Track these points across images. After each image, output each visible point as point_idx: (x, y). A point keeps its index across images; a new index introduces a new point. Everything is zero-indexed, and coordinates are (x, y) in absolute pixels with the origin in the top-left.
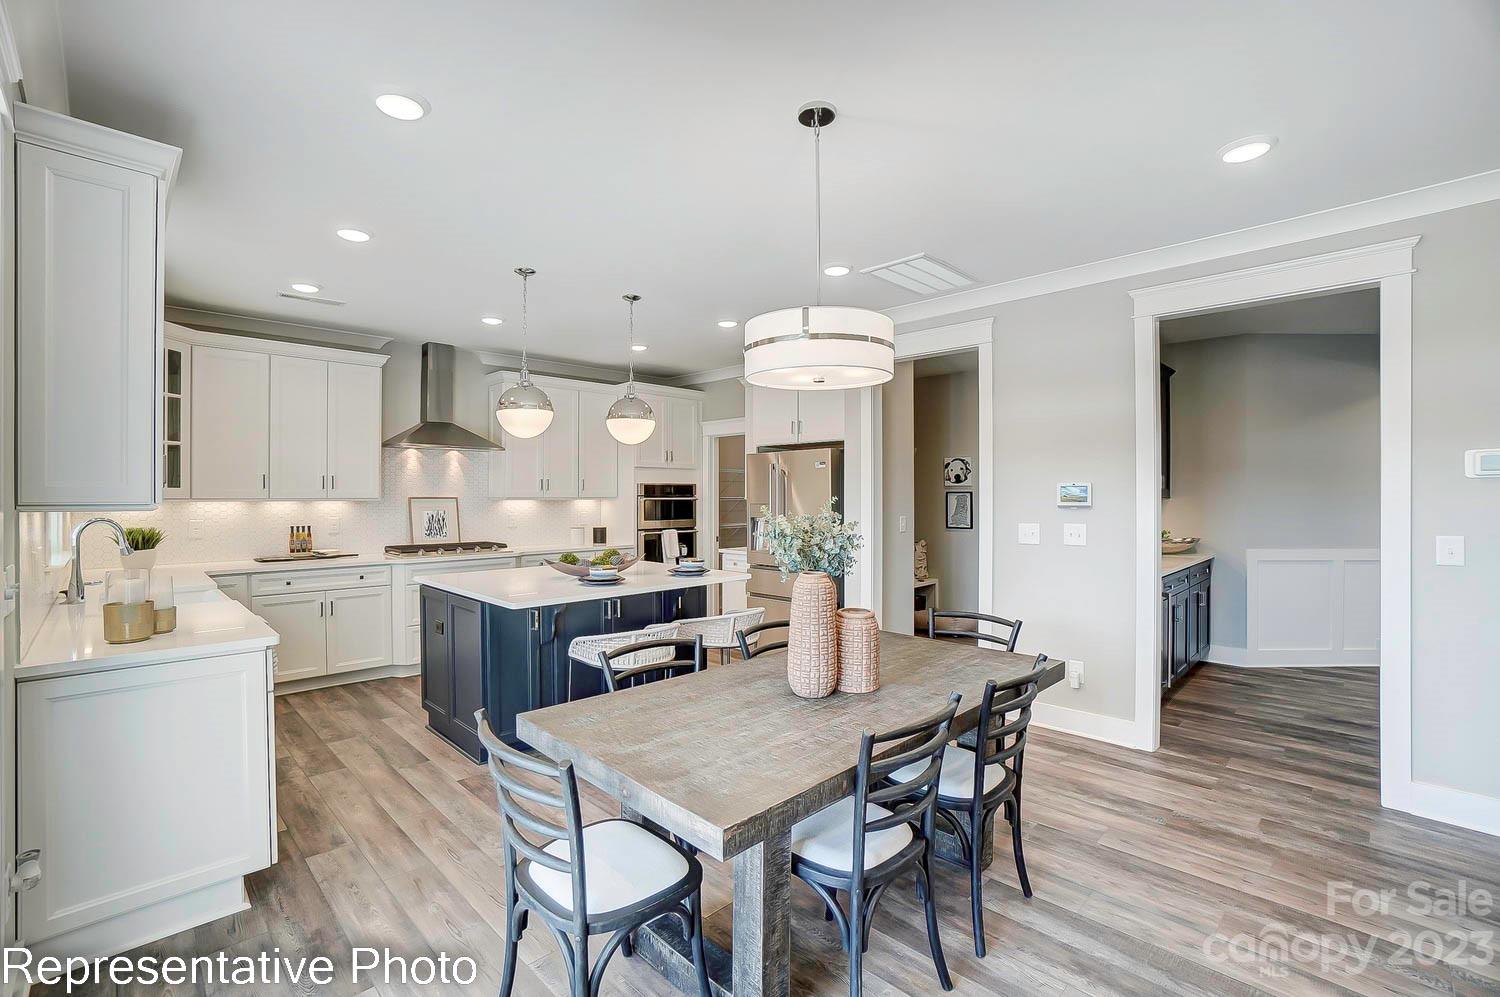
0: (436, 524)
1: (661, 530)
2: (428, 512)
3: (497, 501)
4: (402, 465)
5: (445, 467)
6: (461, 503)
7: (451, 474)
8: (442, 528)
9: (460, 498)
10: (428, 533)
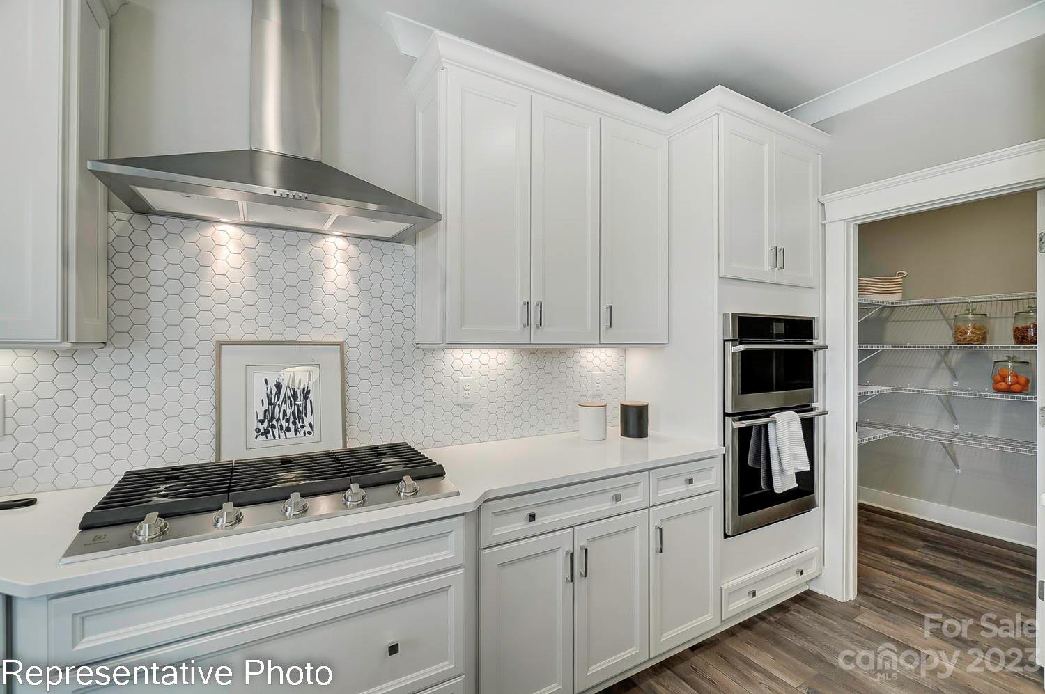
0: (286, 409)
2: (268, 376)
3: (431, 350)
4: (200, 262)
5: (312, 271)
6: (352, 354)
7: (330, 287)
8: (299, 415)
9: (353, 342)
10: (262, 428)
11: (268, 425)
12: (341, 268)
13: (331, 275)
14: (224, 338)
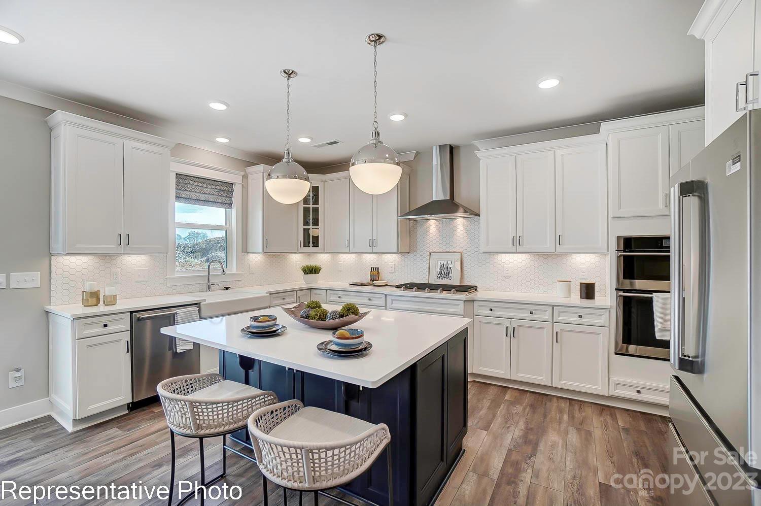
0: (445, 272)
1: (651, 292)
2: (441, 262)
3: (493, 254)
4: (427, 231)
5: (453, 230)
6: (465, 256)
7: (458, 235)
8: (448, 273)
9: (465, 252)
10: (439, 276)
11: (440, 275)
12: (462, 228)
13: (459, 230)
14: (432, 251)
